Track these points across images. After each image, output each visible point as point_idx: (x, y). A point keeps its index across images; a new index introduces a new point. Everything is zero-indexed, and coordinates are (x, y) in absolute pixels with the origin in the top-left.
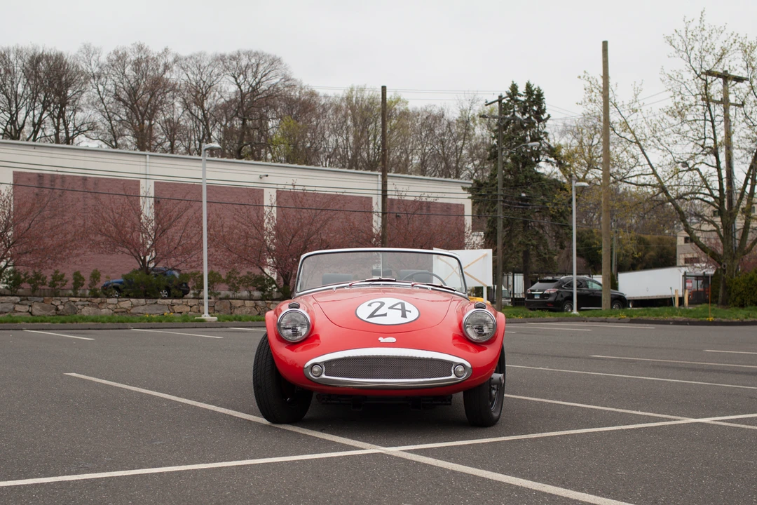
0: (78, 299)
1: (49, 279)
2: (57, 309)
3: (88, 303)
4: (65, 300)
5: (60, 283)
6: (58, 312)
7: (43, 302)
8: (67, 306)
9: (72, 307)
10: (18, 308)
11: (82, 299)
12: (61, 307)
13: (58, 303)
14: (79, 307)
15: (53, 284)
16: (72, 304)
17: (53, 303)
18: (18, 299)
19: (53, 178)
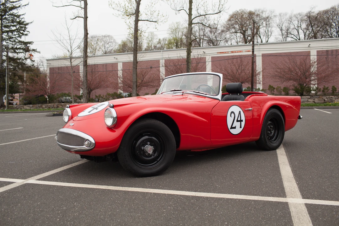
0: (333, 96)
1: (322, 89)
2: (325, 100)
3: (337, 98)
4: (328, 97)
5: (326, 90)
6: (325, 102)
7: (319, 98)
8: (329, 99)
9: (331, 99)
10: (309, 100)
11: (335, 96)
12: (326, 100)
13: (325, 98)
14: (334, 99)
15: (323, 91)
16: (331, 98)
17: (323, 98)
18: (309, 97)
19: (332, 51)
